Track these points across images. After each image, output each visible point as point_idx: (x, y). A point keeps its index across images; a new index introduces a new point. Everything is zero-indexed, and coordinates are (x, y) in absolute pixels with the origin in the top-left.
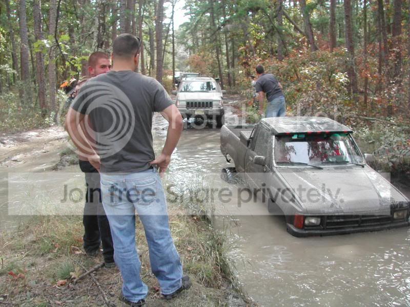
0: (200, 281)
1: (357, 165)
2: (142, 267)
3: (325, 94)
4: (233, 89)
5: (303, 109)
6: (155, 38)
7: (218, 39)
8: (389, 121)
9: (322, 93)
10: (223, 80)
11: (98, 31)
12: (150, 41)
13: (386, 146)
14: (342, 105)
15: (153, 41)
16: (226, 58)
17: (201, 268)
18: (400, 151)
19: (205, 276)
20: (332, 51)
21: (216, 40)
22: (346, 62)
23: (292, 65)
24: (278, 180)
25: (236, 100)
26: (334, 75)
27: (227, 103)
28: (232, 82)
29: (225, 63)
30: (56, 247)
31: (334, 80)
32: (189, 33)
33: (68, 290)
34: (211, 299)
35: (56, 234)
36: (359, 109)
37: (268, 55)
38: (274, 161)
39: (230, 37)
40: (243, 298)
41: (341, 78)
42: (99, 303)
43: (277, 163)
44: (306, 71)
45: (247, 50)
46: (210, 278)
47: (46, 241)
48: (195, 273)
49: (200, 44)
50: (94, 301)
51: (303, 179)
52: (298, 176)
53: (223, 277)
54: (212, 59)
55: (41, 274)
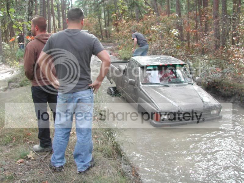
0: (104, 156)
1: (189, 83)
2: (69, 149)
3: (166, 42)
4: (109, 40)
5: (153, 51)
6: (60, 9)
7: (99, 9)
8: (204, 57)
9: (165, 41)
10: (103, 34)
11: (28, 5)
12: (57, 11)
13: (205, 72)
14: (176, 48)
15: (60, 11)
16: (104, 21)
17: (104, 148)
18: (213, 75)
19: (107, 153)
20: (169, 16)
21: (98, 10)
22: (178, 23)
23: (146, 25)
24: (143, 94)
25: (111, 46)
26: (171, 30)
27: (106, 48)
28: (108, 35)
29: (104, 24)
30: (13, 140)
31: (171, 34)
32: (82, 6)
33: (25, 166)
34: (113, 166)
35: (13, 132)
36: (185, 51)
37: (130, 19)
38: (140, 83)
39: (106, 8)
40: (130, 164)
41: (175, 32)
42: (46, 172)
43: (143, 84)
44: (155, 28)
45: (117, 16)
46: (110, 154)
47: (7, 136)
48: (101, 151)
49: (88, 12)
50: (43, 171)
51: (158, 93)
52: (155, 91)
53: (117, 153)
54: (96, 22)
55: (7, 156)
